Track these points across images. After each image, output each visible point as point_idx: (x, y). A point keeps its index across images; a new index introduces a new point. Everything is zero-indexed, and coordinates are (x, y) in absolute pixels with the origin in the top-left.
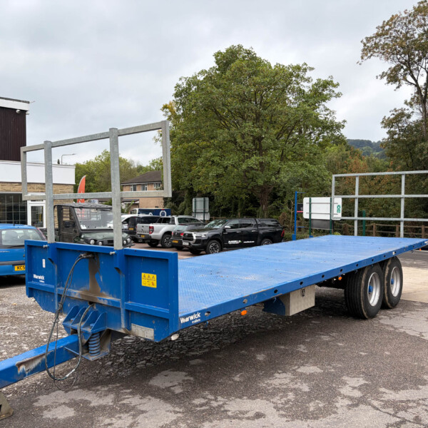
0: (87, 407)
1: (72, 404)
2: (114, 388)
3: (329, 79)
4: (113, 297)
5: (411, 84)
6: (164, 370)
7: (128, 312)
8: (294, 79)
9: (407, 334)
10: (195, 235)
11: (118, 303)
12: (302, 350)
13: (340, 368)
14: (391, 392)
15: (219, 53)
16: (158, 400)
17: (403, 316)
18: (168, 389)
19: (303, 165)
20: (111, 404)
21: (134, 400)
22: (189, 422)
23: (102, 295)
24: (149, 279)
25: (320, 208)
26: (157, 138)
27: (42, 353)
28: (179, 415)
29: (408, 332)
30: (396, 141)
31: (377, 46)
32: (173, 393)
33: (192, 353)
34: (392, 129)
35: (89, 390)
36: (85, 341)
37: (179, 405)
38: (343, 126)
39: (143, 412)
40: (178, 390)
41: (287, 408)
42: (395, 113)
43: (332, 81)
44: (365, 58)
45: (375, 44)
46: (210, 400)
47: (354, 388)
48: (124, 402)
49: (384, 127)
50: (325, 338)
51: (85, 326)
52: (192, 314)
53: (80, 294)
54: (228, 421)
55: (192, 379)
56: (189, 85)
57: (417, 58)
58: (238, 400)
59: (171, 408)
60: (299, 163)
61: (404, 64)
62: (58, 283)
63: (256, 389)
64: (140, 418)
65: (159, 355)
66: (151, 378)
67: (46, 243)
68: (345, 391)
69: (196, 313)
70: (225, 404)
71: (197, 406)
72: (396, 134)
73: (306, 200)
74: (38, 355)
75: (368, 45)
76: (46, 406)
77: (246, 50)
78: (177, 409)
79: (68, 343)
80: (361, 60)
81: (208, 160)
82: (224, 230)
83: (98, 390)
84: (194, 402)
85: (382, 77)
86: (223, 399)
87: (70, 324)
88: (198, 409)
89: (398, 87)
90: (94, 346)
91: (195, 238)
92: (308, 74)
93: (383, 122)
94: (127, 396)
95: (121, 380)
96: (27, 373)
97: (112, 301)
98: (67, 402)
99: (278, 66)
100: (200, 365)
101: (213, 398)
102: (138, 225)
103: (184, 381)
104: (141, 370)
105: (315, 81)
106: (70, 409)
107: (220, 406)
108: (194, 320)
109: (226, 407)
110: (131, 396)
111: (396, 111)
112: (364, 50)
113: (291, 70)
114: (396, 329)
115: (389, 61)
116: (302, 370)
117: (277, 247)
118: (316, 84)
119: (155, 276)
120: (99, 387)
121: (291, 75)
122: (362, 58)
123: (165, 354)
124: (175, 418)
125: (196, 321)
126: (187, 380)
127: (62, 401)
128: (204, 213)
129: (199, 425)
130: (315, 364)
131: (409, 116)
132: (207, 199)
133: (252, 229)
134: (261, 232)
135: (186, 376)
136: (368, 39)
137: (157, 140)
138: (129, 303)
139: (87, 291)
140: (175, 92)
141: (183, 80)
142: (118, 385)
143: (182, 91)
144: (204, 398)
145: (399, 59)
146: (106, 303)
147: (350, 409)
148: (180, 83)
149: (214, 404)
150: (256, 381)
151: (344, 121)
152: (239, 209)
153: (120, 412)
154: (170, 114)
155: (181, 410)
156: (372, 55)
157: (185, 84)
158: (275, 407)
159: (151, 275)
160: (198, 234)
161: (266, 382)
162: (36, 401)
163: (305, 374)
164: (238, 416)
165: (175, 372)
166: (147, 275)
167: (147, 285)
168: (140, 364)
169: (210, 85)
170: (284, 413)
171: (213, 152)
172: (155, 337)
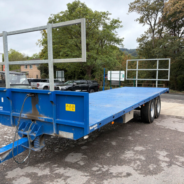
0: (37, 177)
1: (28, 175)
2: (47, 164)
3: (118, 19)
4: (47, 117)
5: (149, 24)
6: (70, 153)
7: (57, 124)
8: (102, 18)
9: (170, 129)
10: (60, 88)
11: (51, 120)
12: (130, 139)
13: (152, 147)
14: (181, 157)
15: (69, 4)
16: (74, 170)
17: (163, 121)
18: (76, 163)
19: (107, 57)
20: (49, 174)
21: (61, 171)
22: (95, 181)
23: (40, 116)
24: (70, 107)
25: (115, 76)
26: (37, 43)
27: (9, 149)
28: (89, 177)
29: (170, 128)
30: (143, 48)
31: (135, 7)
32: (80, 165)
33: (80, 143)
34: (141, 43)
35: (34, 166)
36: (32, 141)
37: (86, 171)
38: (123, 40)
39: (69, 177)
40: (82, 163)
41: (140, 169)
42: (142, 36)
43: (119, 20)
44: (130, 12)
45: (134, 6)
46: (100, 168)
47: (164, 156)
48: (56, 172)
49: (138, 42)
50: (138, 133)
51: (31, 133)
52: (94, 125)
53: (26, 116)
54: (115, 179)
55: (86, 156)
56: (56, 18)
57: (151, 13)
58: (114, 166)
59: (83, 174)
60: (105, 56)
61: (146, 15)
62: (12, 110)
63: (120, 160)
64: (68, 180)
65: (64, 145)
66: (65, 158)
67: (5, 89)
68: (161, 158)
69: (96, 124)
70: (109, 169)
71: (95, 171)
72: (142, 45)
73: (109, 72)
74: (7, 150)
75: (132, 6)
76: (13, 178)
77: (82, 3)
78: (86, 174)
79: (23, 142)
80: (128, 13)
81: (65, 53)
82: (74, 85)
83: (39, 166)
84: (92, 169)
85: (137, 20)
86: (106, 167)
87: (22, 132)
88: (97, 173)
89: (144, 25)
90: (37, 143)
91: (60, 89)
92: (109, 16)
93: (137, 40)
94: (56, 169)
95: (49, 159)
96: (2, 161)
97: (48, 119)
98: (24, 174)
99: (96, 12)
100: (87, 149)
101: (101, 166)
102: (31, 83)
103: (82, 158)
104: (58, 154)
105: (111, 20)
106: (27, 179)
107: (107, 171)
108: (95, 128)
109: (111, 171)
110: (58, 168)
111: (143, 35)
112: (130, 8)
113: (101, 14)
114: (164, 127)
115: (140, 14)
116: (136, 149)
117: (107, 92)
118: (112, 21)
119: (74, 105)
120: (39, 165)
121: (101, 16)
122: (129, 12)
123: (67, 144)
124: (87, 179)
125: (96, 128)
126: (84, 157)
127: (21, 174)
128: (62, 78)
129: (101, 182)
130: (140, 145)
131: (148, 38)
132: (63, 71)
133: (86, 85)
134: (90, 86)
135: (82, 155)
136: (132, 4)
137: (37, 44)
138: (58, 119)
139: (30, 114)
140: (48, 21)
141: (53, 16)
142: (49, 162)
143: (52, 20)
144: (97, 167)
145: (144, 13)
146: (43, 120)
147: (169, 168)
148: (51, 17)
149: (104, 170)
150: (118, 156)
151: (123, 38)
152: (76, 77)
153: (56, 178)
154: (43, 32)
155: (88, 174)
156: (133, 11)
157: (53, 17)
158: (134, 169)
159: (72, 105)
160: (62, 87)
161: (123, 156)
162: (6, 175)
163: (139, 151)
164: (118, 175)
165: (76, 154)
166: (69, 105)
167: (69, 110)
168: (56, 150)
169: (66, 18)
170: (140, 172)
171: (67, 50)
172: (74, 137)
